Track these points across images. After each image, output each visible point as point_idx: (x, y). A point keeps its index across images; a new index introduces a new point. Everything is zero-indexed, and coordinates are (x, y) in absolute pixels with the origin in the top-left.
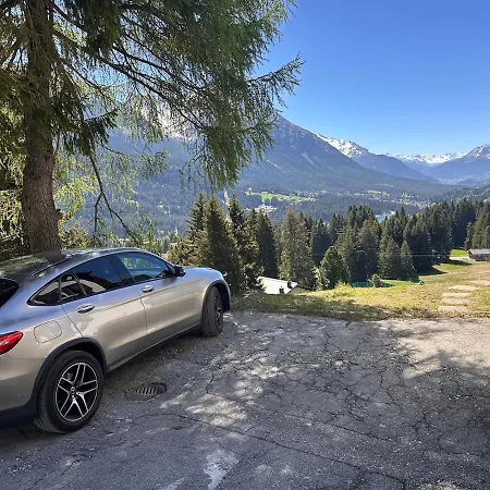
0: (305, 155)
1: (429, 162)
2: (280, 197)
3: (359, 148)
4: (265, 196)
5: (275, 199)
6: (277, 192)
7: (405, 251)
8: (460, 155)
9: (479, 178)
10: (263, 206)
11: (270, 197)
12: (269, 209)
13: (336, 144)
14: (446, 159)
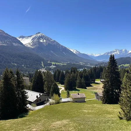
0: (64, 53)
1: (95, 56)
2: (57, 64)
3: (78, 52)
4: (53, 63)
5: (56, 64)
6: (56, 62)
7: (83, 80)
8: (102, 54)
9: (107, 60)
10: (52, 66)
11: (54, 63)
12: (54, 66)
13: (72, 50)
14: (99, 55)
